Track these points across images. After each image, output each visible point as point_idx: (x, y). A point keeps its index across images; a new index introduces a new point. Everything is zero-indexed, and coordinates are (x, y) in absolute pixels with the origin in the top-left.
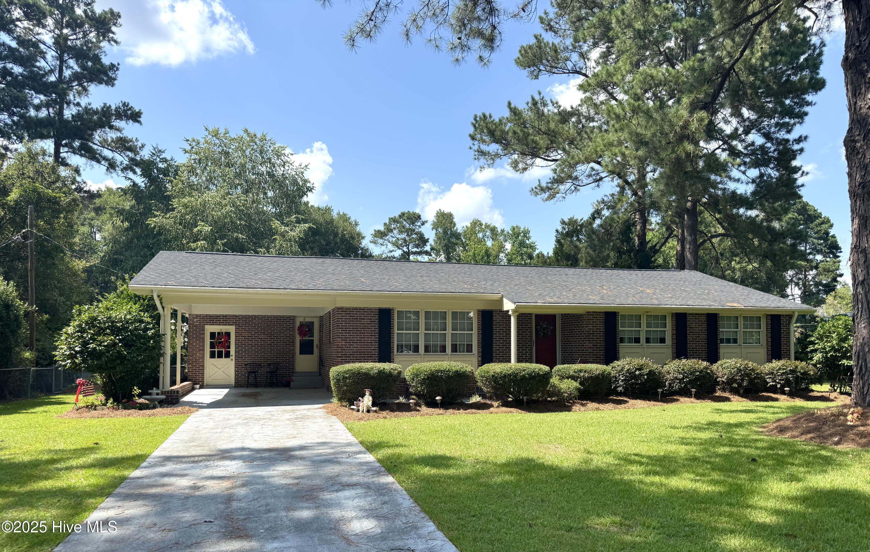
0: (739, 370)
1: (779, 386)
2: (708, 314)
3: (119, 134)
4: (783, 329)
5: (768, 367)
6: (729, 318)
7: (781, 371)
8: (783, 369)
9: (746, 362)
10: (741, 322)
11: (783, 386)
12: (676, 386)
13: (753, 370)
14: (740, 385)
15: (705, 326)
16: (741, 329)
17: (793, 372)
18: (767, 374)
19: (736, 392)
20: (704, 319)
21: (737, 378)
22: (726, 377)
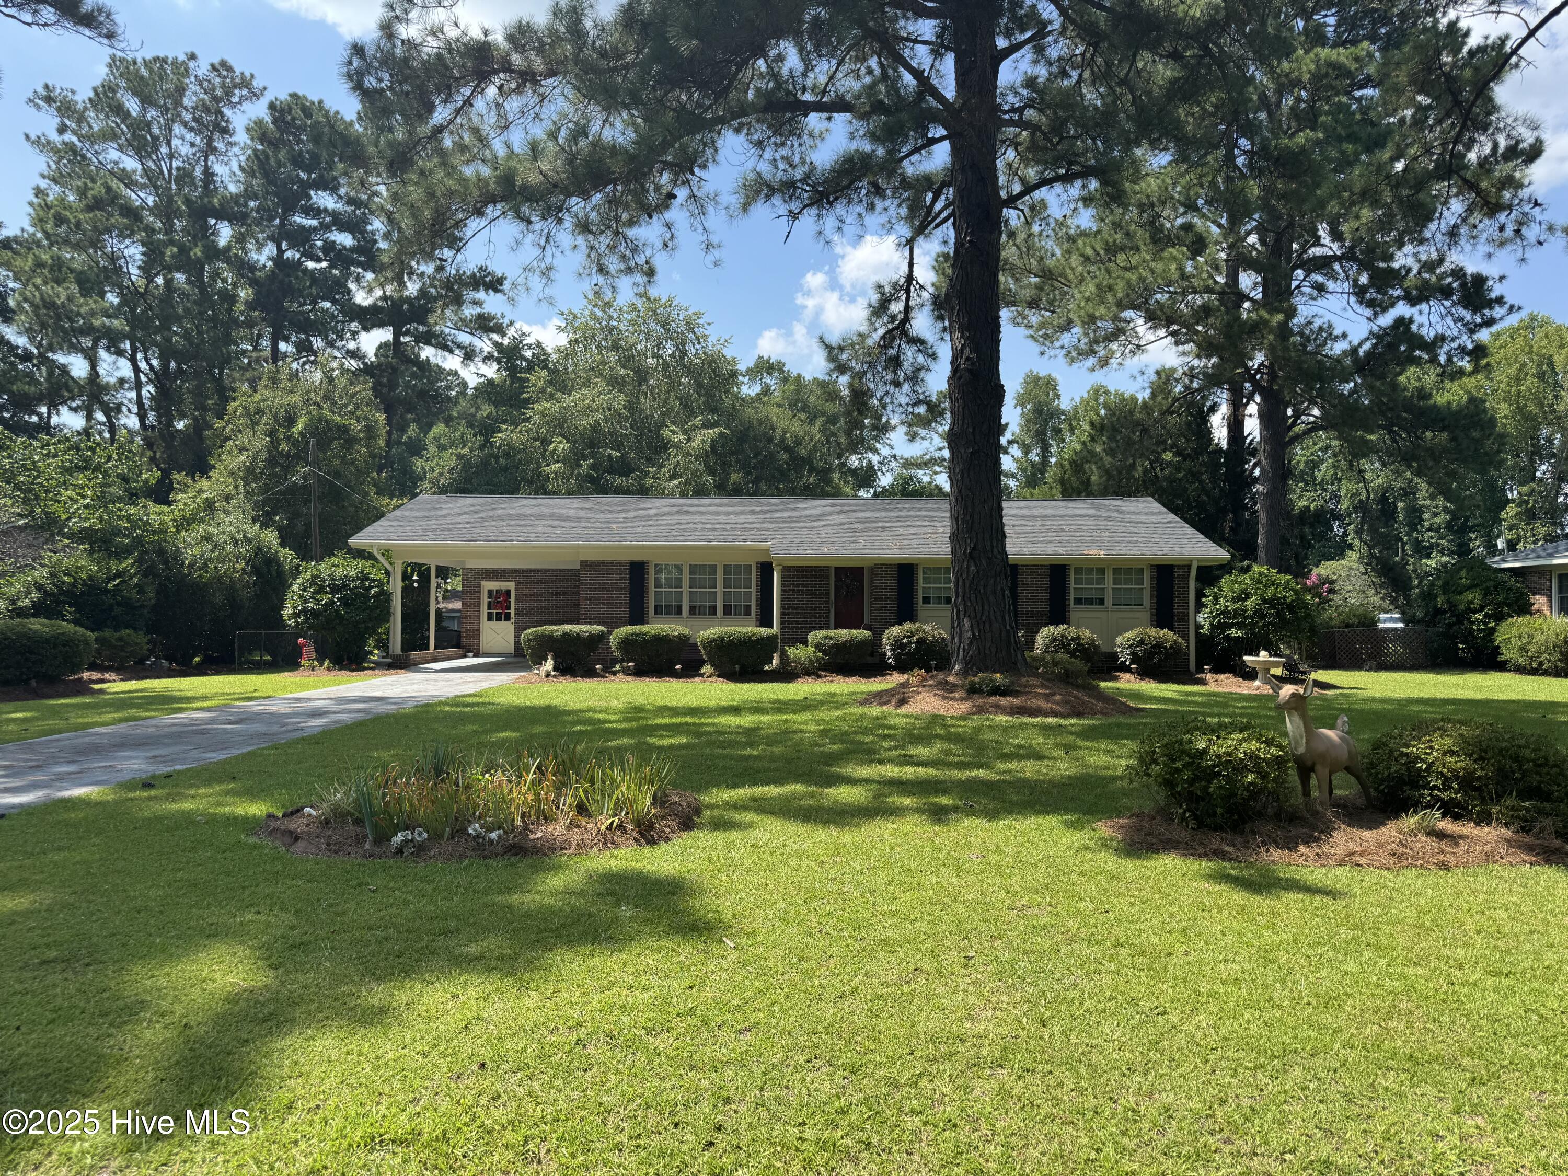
2: (1051, 565)
3: (479, 310)
4: (1178, 585)
6: (1090, 570)
10: (1109, 577)
16: (1110, 584)
20: (1045, 572)
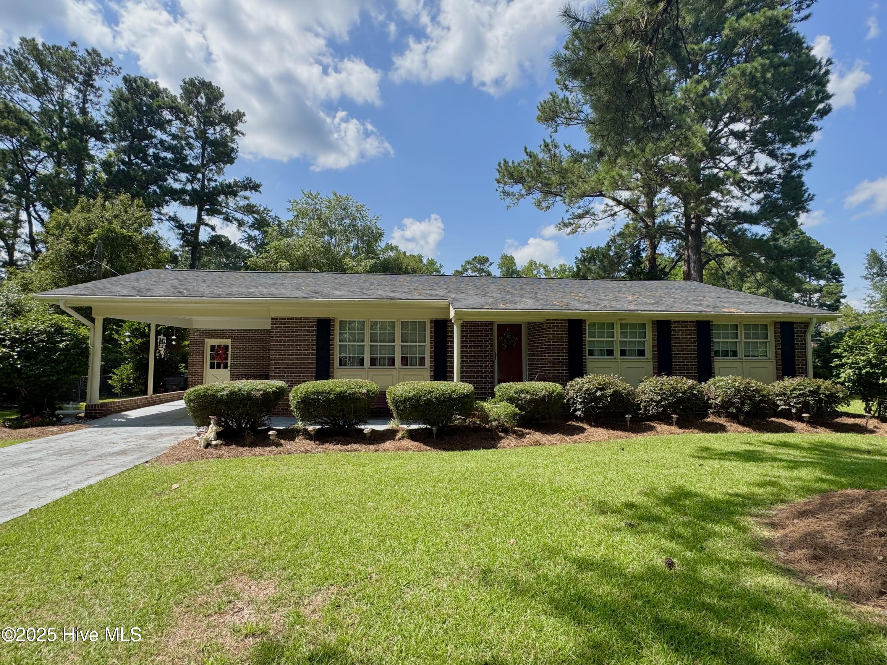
0: (738, 391)
1: (794, 411)
2: (698, 321)
4: (797, 340)
5: (777, 386)
6: (726, 326)
7: (798, 392)
8: (800, 390)
9: (747, 380)
10: (741, 332)
11: (800, 412)
12: (652, 411)
13: (757, 391)
14: (739, 410)
15: (694, 336)
16: (742, 338)
17: (813, 393)
18: (777, 395)
19: (734, 418)
20: (693, 327)
21: (735, 400)
22: (720, 399)
